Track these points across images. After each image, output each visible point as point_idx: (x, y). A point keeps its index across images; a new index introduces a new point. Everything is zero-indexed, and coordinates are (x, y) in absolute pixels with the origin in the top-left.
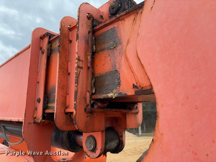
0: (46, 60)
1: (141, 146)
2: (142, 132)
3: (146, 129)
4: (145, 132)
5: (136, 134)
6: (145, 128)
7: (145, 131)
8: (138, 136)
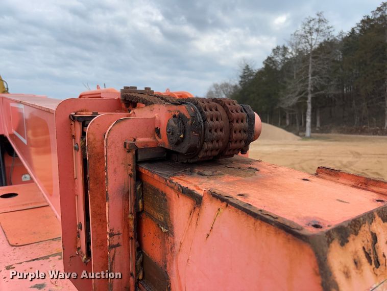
0: (81, 167)
1: (305, 161)
2: (312, 132)
3: (321, 125)
4: (317, 132)
5: (301, 134)
6: (318, 124)
7: (317, 129)
8: (304, 137)
